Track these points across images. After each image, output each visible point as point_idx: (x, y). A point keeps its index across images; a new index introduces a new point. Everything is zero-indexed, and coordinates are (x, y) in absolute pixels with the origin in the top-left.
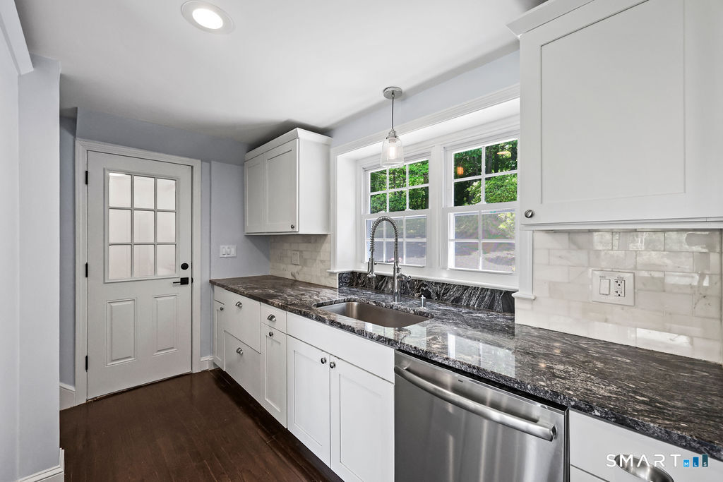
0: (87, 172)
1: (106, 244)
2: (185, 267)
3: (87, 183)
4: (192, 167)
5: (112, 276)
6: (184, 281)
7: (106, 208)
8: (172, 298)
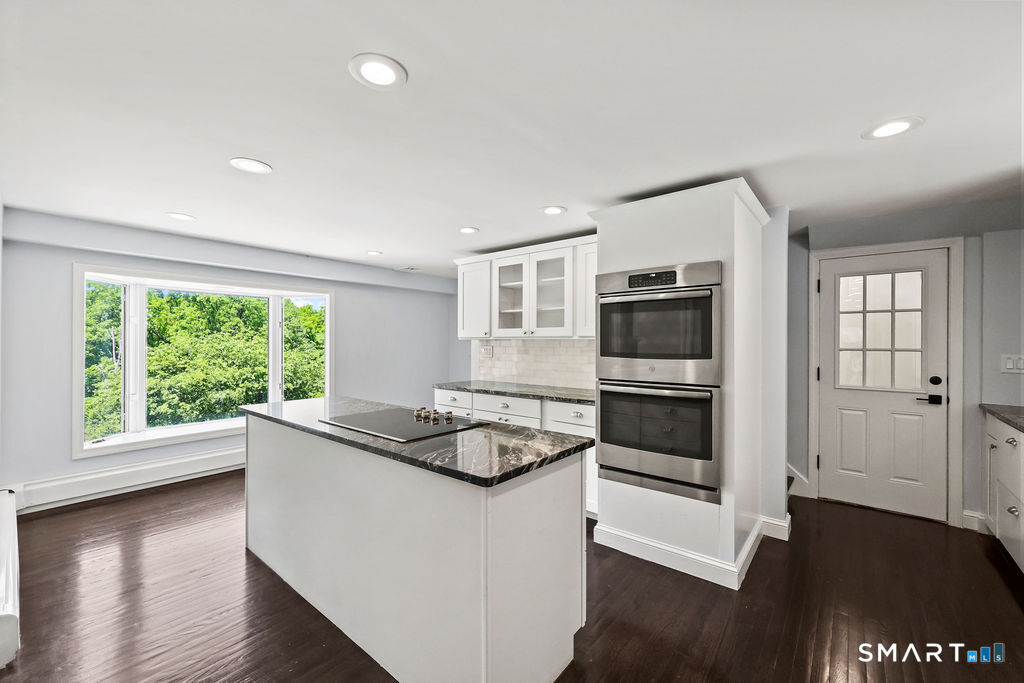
0: (819, 281)
1: (836, 350)
2: (936, 381)
3: (819, 291)
4: (948, 249)
5: (843, 381)
6: (935, 400)
7: (836, 313)
8: (917, 418)
